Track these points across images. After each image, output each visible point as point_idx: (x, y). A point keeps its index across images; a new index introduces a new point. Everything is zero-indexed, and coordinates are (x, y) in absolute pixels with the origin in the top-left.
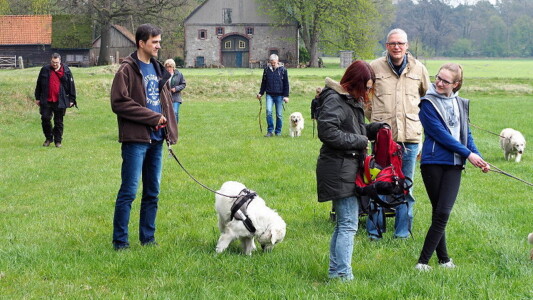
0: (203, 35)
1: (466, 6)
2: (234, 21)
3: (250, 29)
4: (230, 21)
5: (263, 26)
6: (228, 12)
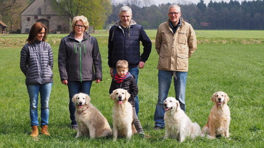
0: (29, 19)
1: (146, 7)
2: (42, 13)
3: (49, 17)
4: (40, 14)
5: (54, 15)
6: (40, 9)
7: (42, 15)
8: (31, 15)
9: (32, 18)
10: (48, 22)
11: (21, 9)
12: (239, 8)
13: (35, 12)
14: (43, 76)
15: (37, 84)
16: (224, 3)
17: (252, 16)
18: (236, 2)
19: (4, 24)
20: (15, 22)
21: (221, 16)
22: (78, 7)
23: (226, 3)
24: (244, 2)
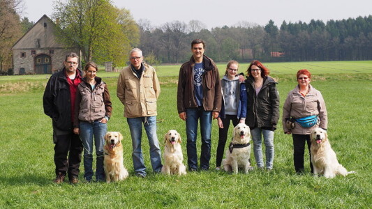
0: (23, 55)
1: (194, 33)
2: (42, 47)
3: (52, 51)
4: (39, 47)
5: (58, 48)
6: (39, 41)
7: (42, 49)
8: (27, 49)
9: (28, 53)
10: (50, 57)
12: (323, 30)
13: (33, 45)
16: (302, 25)
17: (342, 41)
18: (318, 21)
20: (6, 59)
21: (299, 42)
22: (90, 36)
23: (305, 23)
24: (331, 23)
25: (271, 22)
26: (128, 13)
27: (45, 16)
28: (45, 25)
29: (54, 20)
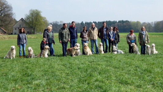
6: (20, 25)
9: (17, 28)
11: (12, 25)
13: (18, 26)
14: (23, 42)
15: (22, 44)
19: (5, 31)
20: (10, 30)
22: (35, 24)
24: (99, 22)
25: (82, 22)
26: (45, 18)
27: (22, 18)
28: (22, 21)
29: (25, 20)
